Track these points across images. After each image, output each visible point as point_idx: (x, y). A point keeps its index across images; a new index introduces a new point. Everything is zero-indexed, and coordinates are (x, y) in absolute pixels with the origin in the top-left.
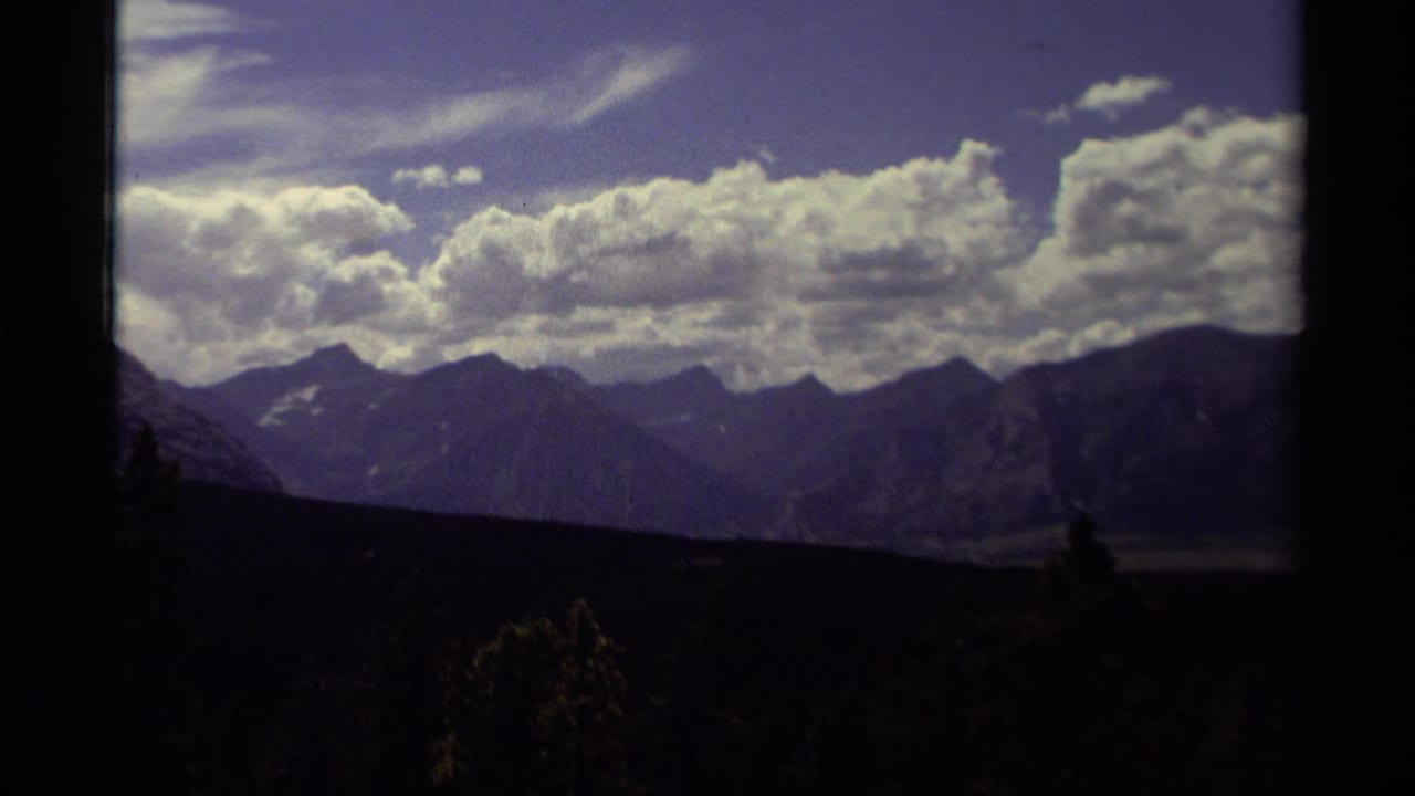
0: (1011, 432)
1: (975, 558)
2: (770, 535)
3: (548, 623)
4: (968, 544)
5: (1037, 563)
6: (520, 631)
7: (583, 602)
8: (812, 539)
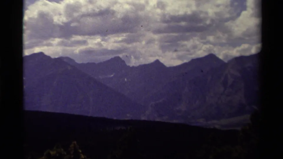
0: (230, 81)
1: (217, 127)
2: (143, 118)
3: (62, 150)
4: (215, 121)
5: (239, 129)
6: (52, 153)
7: (75, 142)
8: (158, 120)
